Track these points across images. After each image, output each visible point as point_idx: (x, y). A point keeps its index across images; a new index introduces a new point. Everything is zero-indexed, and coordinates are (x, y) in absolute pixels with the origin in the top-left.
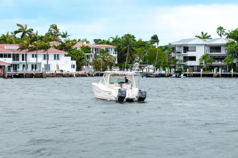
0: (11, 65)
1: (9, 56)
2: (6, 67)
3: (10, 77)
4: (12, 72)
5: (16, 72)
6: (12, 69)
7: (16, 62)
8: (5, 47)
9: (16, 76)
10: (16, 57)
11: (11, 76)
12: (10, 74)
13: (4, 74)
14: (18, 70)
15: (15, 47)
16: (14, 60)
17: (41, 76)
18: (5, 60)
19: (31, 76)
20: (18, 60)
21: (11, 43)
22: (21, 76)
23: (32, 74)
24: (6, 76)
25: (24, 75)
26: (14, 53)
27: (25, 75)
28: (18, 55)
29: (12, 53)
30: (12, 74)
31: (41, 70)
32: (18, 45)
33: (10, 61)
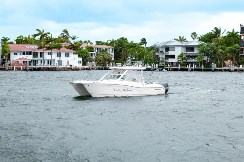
0: (32, 61)
1: (30, 54)
2: (28, 62)
3: (30, 70)
4: (32, 66)
5: (36, 66)
6: (32, 63)
7: (35, 59)
8: (27, 47)
9: (35, 70)
10: (35, 54)
11: (32, 69)
12: (30, 68)
13: (26, 68)
14: (37, 64)
15: (35, 47)
16: (34, 57)
17: (55, 69)
18: (27, 57)
19: (47, 69)
20: (37, 57)
21: (31, 44)
22: (39, 69)
23: (48, 68)
24: (28, 69)
26: (34, 51)
27: (43, 69)
28: (37, 53)
29: (32, 51)
30: (32, 68)
31: (55, 64)
32: (37, 45)
33: (30, 57)
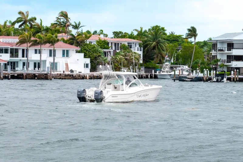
0: (8, 62)
1: (6, 51)
2: (2, 65)
3: (5, 77)
4: (9, 71)
5: (15, 71)
6: (9, 67)
7: (14, 59)
8: (1, 40)
9: (13, 77)
10: (14, 53)
11: (8, 77)
12: (6, 74)
14: (16, 69)
15: (14, 40)
16: (12, 56)
17: (45, 77)
18: (1, 56)
19: (33, 77)
20: (17, 56)
21: (8, 35)
22: (20, 77)
23: (34, 75)
24: (2, 76)
25: (24, 76)
26: (12, 47)
27: (26, 76)
28: (17, 51)
29: (9, 47)
30: (9, 74)
31: (46, 69)
32: (18, 37)
33: (6, 57)
